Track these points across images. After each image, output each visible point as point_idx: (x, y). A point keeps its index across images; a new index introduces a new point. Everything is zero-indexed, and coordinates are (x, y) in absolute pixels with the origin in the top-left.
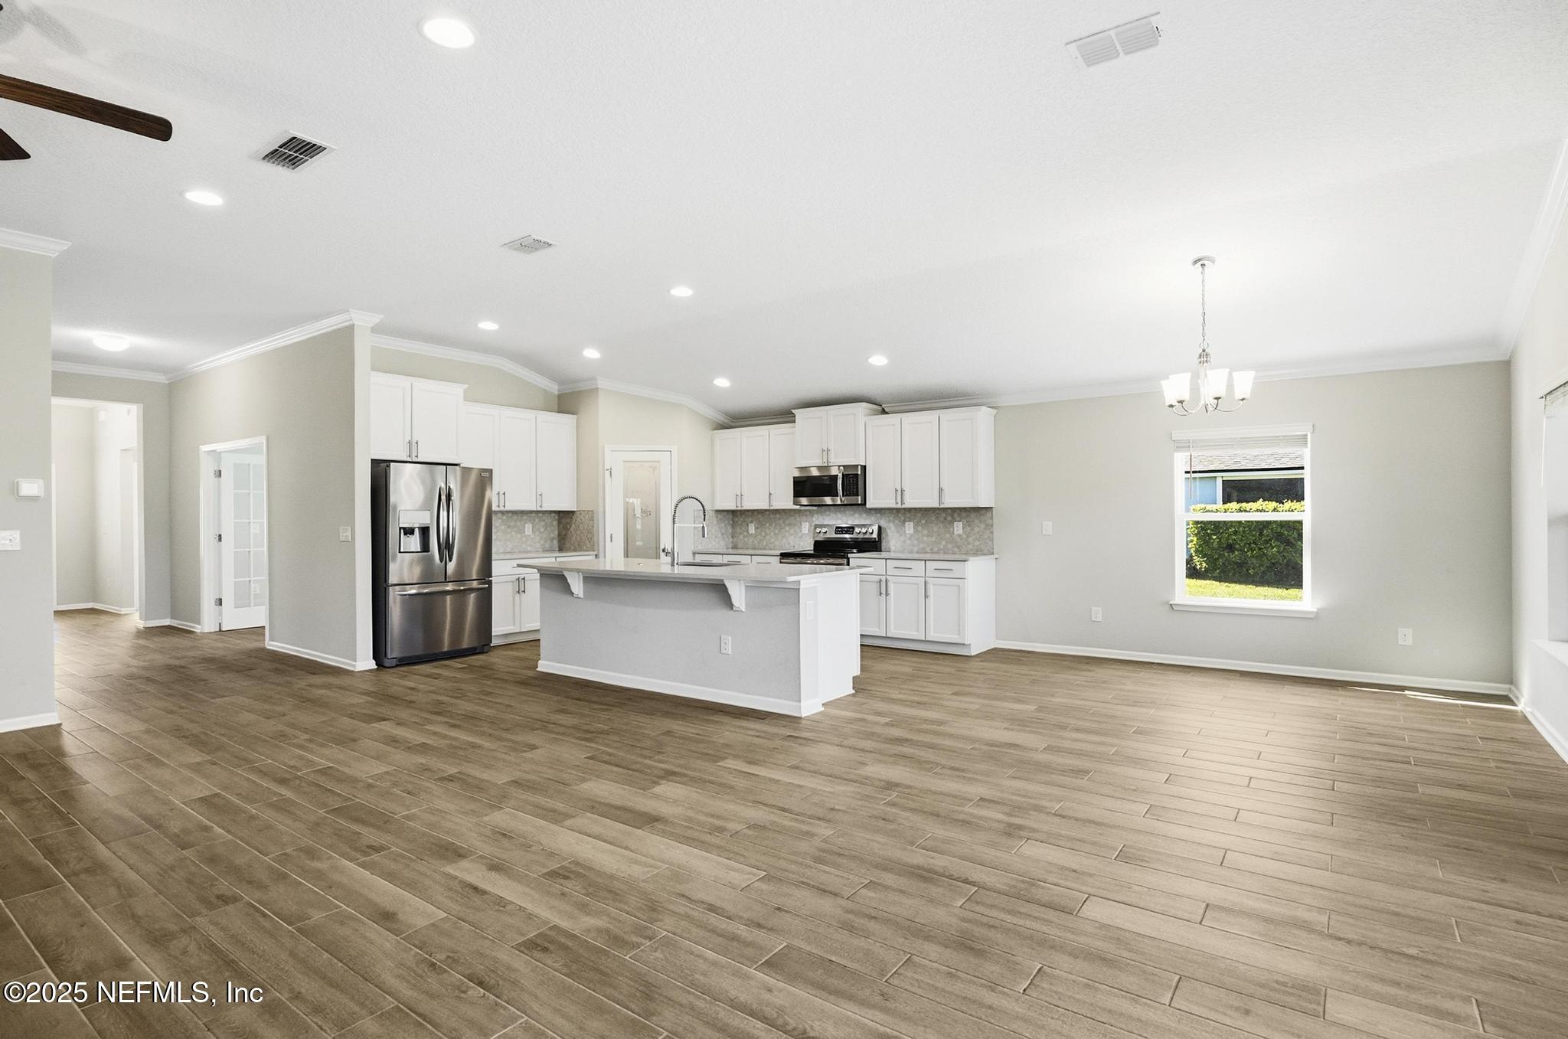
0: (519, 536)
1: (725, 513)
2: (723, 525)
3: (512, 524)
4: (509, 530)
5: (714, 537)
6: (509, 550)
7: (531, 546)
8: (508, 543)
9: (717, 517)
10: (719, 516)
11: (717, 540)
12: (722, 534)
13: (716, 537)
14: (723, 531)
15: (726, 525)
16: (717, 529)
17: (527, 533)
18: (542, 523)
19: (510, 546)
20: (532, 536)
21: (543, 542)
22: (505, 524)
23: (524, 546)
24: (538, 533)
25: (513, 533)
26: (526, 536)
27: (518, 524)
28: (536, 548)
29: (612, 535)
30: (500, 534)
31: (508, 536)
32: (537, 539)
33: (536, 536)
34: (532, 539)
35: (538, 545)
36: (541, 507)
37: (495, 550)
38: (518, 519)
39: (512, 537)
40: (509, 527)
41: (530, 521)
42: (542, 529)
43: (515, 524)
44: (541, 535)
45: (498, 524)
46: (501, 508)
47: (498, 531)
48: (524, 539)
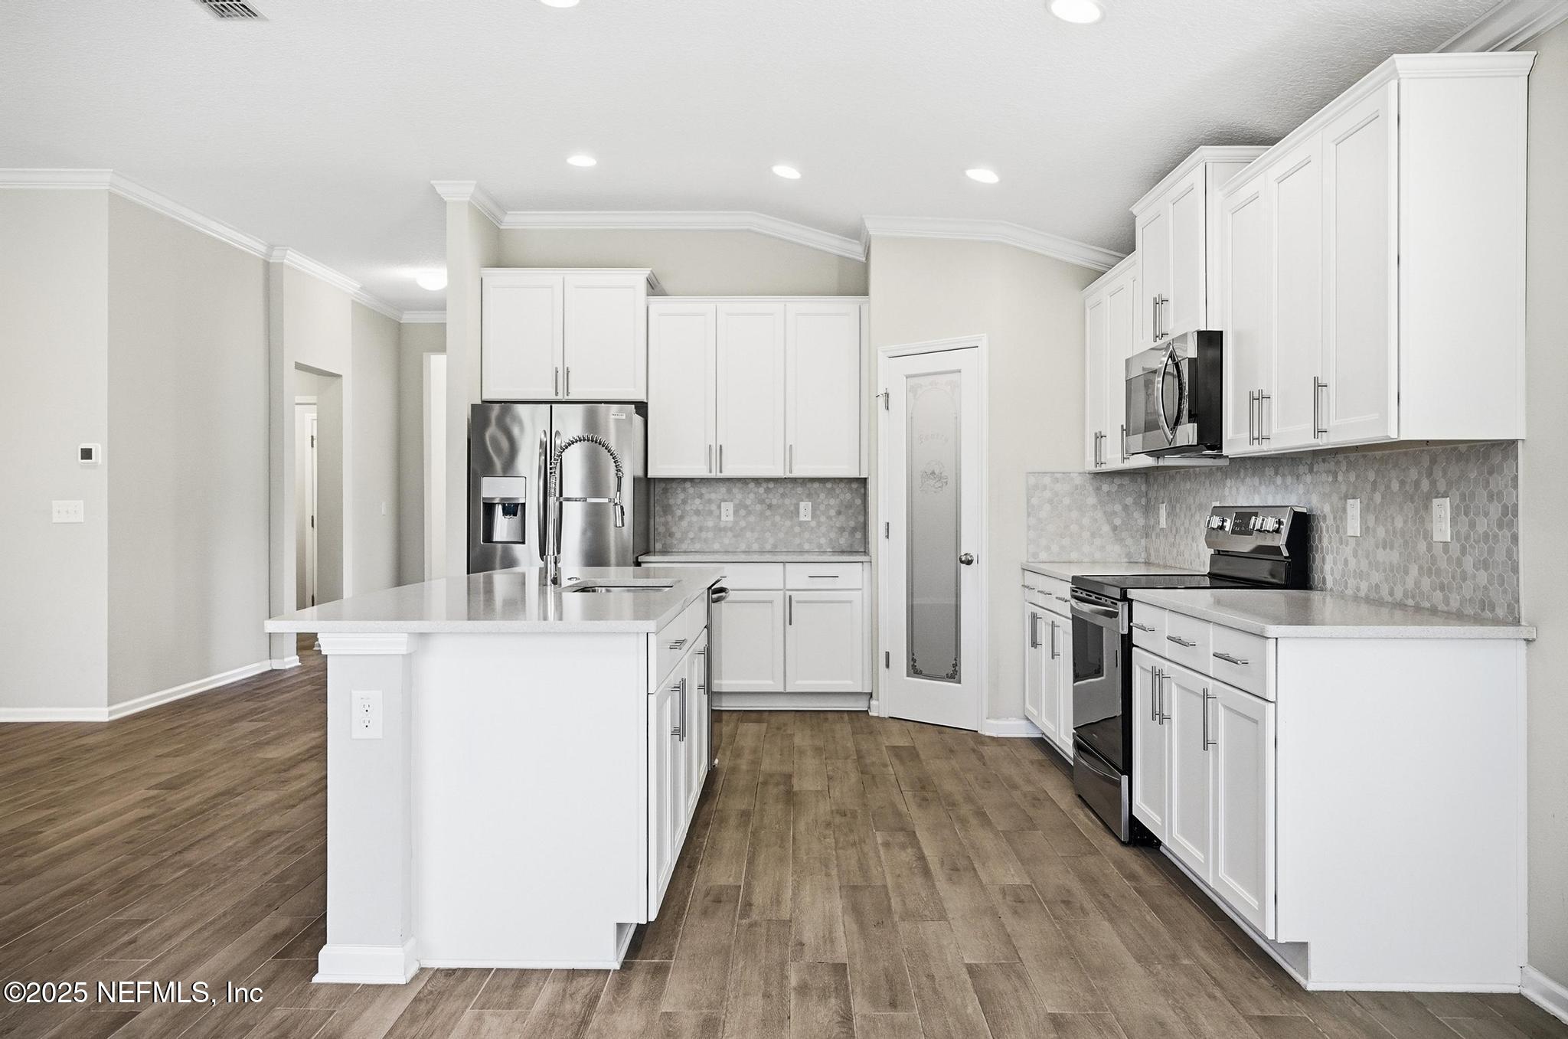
0: (788, 523)
1: (1126, 481)
2: (1118, 508)
3: (774, 502)
4: (768, 513)
5: (1086, 535)
6: (768, 547)
7: (809, 541)
8: (768, 534)
9: (1098, 489)
10: (1105, 487)
11: (1098, 542)
12: (1115, 529)
13: (1093, 535)
14: (1118, 522)
15: (1126, 507)
16: (1099, 515)
17: (802, 518)
18: (832, 502)
19: (771, 541)
20: (813, 524)
21: (833, 535)
22: (762, 502)
23: (797, 541)
24: (823, 519)
25: (777, 518)
26: (801, 524)
27: (787, 501)
28: (820, 546)
29: (888, 523)
30: (752, 519)
31: (768, 523)
32: (823, 529)
33: (819, 525)
34: (812, 528)
35: (823, 541)
36: (791, 472)
37: (743, 547)
38: (786, 494)
39: (774, 524)
40: (770, 506)
41: (809, 496)
42: (832, 513)
43: (780, 502)
44: (831, 523)
45: (748, 502)
46: (713, 475)
47: (749, 513)
48: (797, 529)
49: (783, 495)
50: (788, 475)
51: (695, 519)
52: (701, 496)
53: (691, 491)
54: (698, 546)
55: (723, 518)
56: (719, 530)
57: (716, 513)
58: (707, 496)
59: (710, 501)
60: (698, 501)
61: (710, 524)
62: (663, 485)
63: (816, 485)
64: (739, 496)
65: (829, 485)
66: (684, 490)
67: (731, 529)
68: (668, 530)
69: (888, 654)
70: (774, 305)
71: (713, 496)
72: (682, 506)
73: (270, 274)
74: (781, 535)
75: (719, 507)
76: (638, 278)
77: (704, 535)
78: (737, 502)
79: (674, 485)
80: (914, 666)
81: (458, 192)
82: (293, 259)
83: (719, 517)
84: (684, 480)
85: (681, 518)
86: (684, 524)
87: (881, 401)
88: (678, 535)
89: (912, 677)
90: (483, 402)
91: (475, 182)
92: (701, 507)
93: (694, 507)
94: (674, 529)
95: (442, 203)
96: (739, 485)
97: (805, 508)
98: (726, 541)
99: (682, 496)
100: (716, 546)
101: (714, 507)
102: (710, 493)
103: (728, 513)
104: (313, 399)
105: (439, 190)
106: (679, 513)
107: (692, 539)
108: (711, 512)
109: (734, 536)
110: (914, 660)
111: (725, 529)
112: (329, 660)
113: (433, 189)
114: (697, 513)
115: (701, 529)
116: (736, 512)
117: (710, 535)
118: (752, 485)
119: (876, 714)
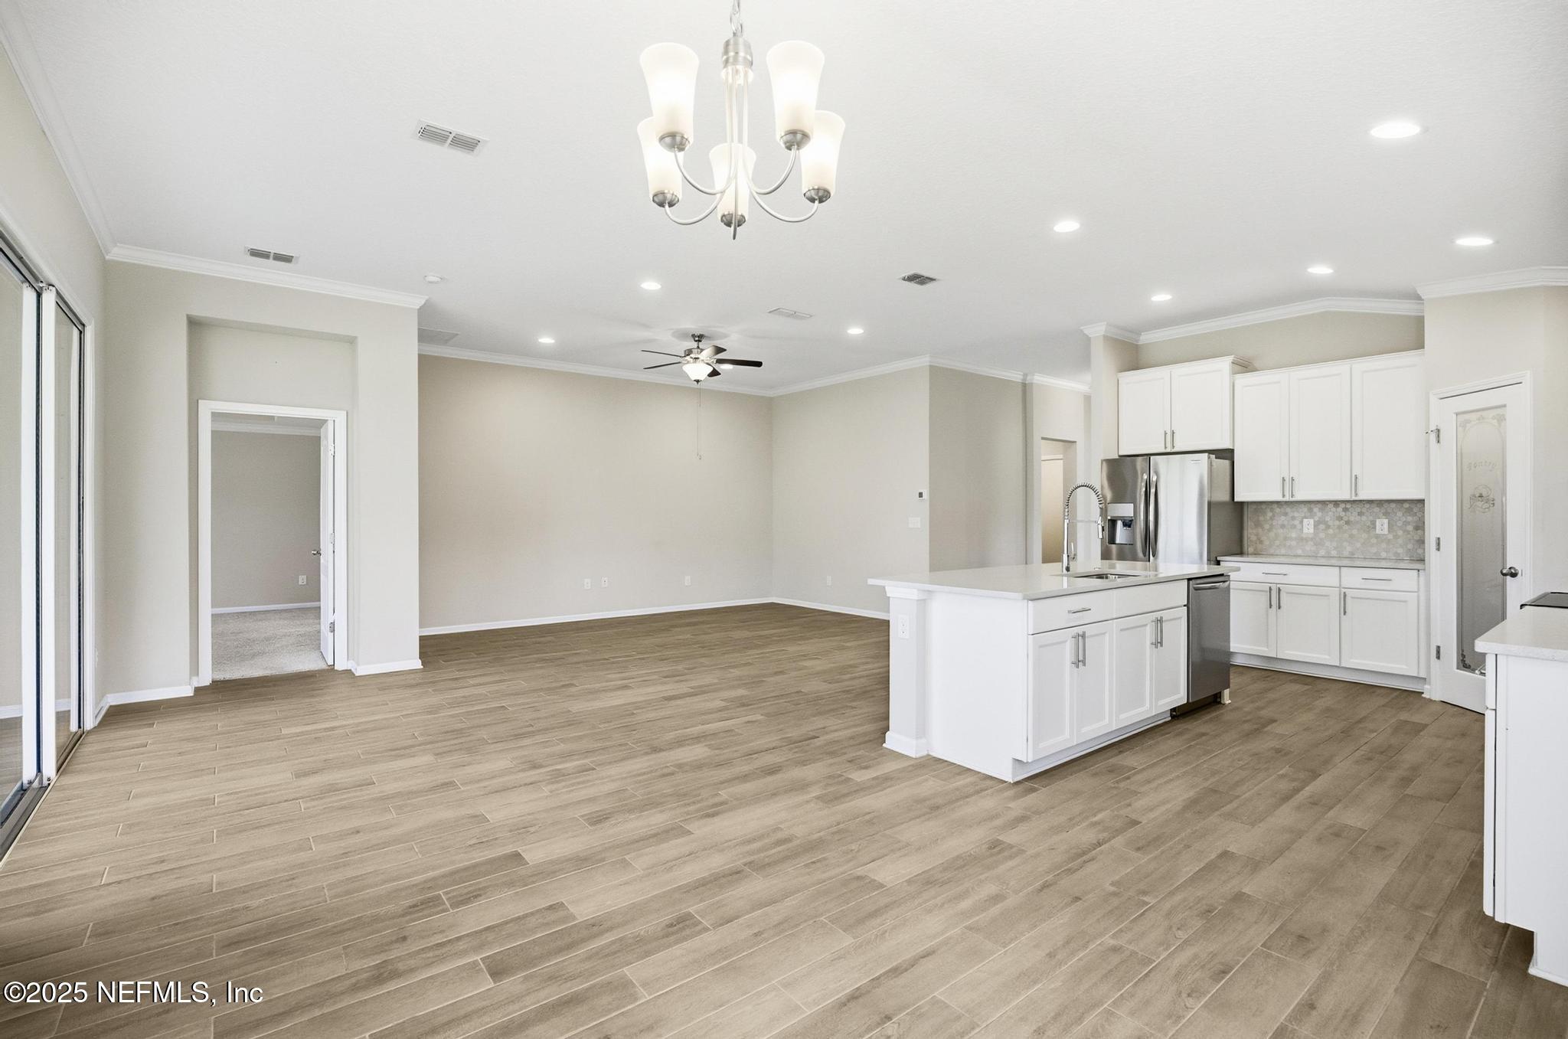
6: (1346, 554)
7: (1386, 551)
17: (1378, 531)
18: (1410, 519)
19: (1349, 549)
20: (1390, 537)
21: (1410, 546)
22: (1340, 518)
23: (1374, 550)
24: (1400, 533)
25: (1355, 532)
26: (1377, 536)
27: (1364, 518)
28: (1396, 554)
29: (1439, 539)
30: (1331, 531)
31: (1346, 536)
32: (1400, 541)
33: (1396, 537)
34: (1389, 540)
35: (1400, 551)
36: (1356, 495)
37: (1322, 553)
38: (1364, 513)
39: (1351, 536)
40: (1347, 523)
41: (1386, 514)
42: (1410, 528)
43: (1358, 518)
44: (1409, 536)
45: (1328, 519)
46: (1287, 499)
47: (1328, 527)
48: (1374, 541)
49: (1360, 514)
50: (1354, 498)
51: (1281, 531)
52: (1286, 514)
53: (1278, 510)
54: (1283, 551)
55: (1305, 530)
56: (1301, 540)
57: (1299, 527)
58: (1291, 514)
59: (1293, 518)
60: (1283, 518)
61: (1294, 535)
62: (1254, 507)
63: (1393, 505)
64: (1319, 514)
65: (1406, 505)
66: (1272, 510)
67: (1312, 539)
68: (1259, 539)
69: (1438, 647)
70: (1342, 368)
71: (1296, 514)
72: (1270, 522)
73: (1025, 388)
74: (1358, 545)
75: (1301, 522)
76: (1225, 364)
77: (1288, 543)
78: (1317, 519)
79: (1264, 506)
80: (1463, 661)
81: (1096, 331)
82: (1038, 379)
83: (1302, 529)
84: (1272, 503)
85: (1270, 530)
86: (1272, 534)
87: (1433, 436)
88: (1267, 543)
89: (1461, 670)
90: (1119, 456)
91: (1105, 323)
92: (1286, 523)
93: (1280, 522)
94: (1264, 538)
95: (1089, 339)
96: (1320, 506)
97: (1382, 525)
98: (1308, 548)
99: (1270, 514)
100: (1299, 552)
101: (1296, 522)
102: (1293, 512)
103: (1308, 527)
104: (1061, 456)
105: (1086, 332)
106: (1267, 526)
107: (1278, 546)
108: (1294, 527)
109: (1315, 545)
110: (1463, 656)
111: (1307, 540)
112: (891, 601)
113: (1082, 331)
114: (1283, 526)
115: (1286, 539)
116: (1316, 526)
117: (1294, 543)
118: (1331, 506)
119: (1428, 697)
